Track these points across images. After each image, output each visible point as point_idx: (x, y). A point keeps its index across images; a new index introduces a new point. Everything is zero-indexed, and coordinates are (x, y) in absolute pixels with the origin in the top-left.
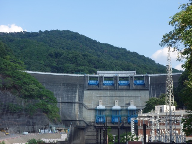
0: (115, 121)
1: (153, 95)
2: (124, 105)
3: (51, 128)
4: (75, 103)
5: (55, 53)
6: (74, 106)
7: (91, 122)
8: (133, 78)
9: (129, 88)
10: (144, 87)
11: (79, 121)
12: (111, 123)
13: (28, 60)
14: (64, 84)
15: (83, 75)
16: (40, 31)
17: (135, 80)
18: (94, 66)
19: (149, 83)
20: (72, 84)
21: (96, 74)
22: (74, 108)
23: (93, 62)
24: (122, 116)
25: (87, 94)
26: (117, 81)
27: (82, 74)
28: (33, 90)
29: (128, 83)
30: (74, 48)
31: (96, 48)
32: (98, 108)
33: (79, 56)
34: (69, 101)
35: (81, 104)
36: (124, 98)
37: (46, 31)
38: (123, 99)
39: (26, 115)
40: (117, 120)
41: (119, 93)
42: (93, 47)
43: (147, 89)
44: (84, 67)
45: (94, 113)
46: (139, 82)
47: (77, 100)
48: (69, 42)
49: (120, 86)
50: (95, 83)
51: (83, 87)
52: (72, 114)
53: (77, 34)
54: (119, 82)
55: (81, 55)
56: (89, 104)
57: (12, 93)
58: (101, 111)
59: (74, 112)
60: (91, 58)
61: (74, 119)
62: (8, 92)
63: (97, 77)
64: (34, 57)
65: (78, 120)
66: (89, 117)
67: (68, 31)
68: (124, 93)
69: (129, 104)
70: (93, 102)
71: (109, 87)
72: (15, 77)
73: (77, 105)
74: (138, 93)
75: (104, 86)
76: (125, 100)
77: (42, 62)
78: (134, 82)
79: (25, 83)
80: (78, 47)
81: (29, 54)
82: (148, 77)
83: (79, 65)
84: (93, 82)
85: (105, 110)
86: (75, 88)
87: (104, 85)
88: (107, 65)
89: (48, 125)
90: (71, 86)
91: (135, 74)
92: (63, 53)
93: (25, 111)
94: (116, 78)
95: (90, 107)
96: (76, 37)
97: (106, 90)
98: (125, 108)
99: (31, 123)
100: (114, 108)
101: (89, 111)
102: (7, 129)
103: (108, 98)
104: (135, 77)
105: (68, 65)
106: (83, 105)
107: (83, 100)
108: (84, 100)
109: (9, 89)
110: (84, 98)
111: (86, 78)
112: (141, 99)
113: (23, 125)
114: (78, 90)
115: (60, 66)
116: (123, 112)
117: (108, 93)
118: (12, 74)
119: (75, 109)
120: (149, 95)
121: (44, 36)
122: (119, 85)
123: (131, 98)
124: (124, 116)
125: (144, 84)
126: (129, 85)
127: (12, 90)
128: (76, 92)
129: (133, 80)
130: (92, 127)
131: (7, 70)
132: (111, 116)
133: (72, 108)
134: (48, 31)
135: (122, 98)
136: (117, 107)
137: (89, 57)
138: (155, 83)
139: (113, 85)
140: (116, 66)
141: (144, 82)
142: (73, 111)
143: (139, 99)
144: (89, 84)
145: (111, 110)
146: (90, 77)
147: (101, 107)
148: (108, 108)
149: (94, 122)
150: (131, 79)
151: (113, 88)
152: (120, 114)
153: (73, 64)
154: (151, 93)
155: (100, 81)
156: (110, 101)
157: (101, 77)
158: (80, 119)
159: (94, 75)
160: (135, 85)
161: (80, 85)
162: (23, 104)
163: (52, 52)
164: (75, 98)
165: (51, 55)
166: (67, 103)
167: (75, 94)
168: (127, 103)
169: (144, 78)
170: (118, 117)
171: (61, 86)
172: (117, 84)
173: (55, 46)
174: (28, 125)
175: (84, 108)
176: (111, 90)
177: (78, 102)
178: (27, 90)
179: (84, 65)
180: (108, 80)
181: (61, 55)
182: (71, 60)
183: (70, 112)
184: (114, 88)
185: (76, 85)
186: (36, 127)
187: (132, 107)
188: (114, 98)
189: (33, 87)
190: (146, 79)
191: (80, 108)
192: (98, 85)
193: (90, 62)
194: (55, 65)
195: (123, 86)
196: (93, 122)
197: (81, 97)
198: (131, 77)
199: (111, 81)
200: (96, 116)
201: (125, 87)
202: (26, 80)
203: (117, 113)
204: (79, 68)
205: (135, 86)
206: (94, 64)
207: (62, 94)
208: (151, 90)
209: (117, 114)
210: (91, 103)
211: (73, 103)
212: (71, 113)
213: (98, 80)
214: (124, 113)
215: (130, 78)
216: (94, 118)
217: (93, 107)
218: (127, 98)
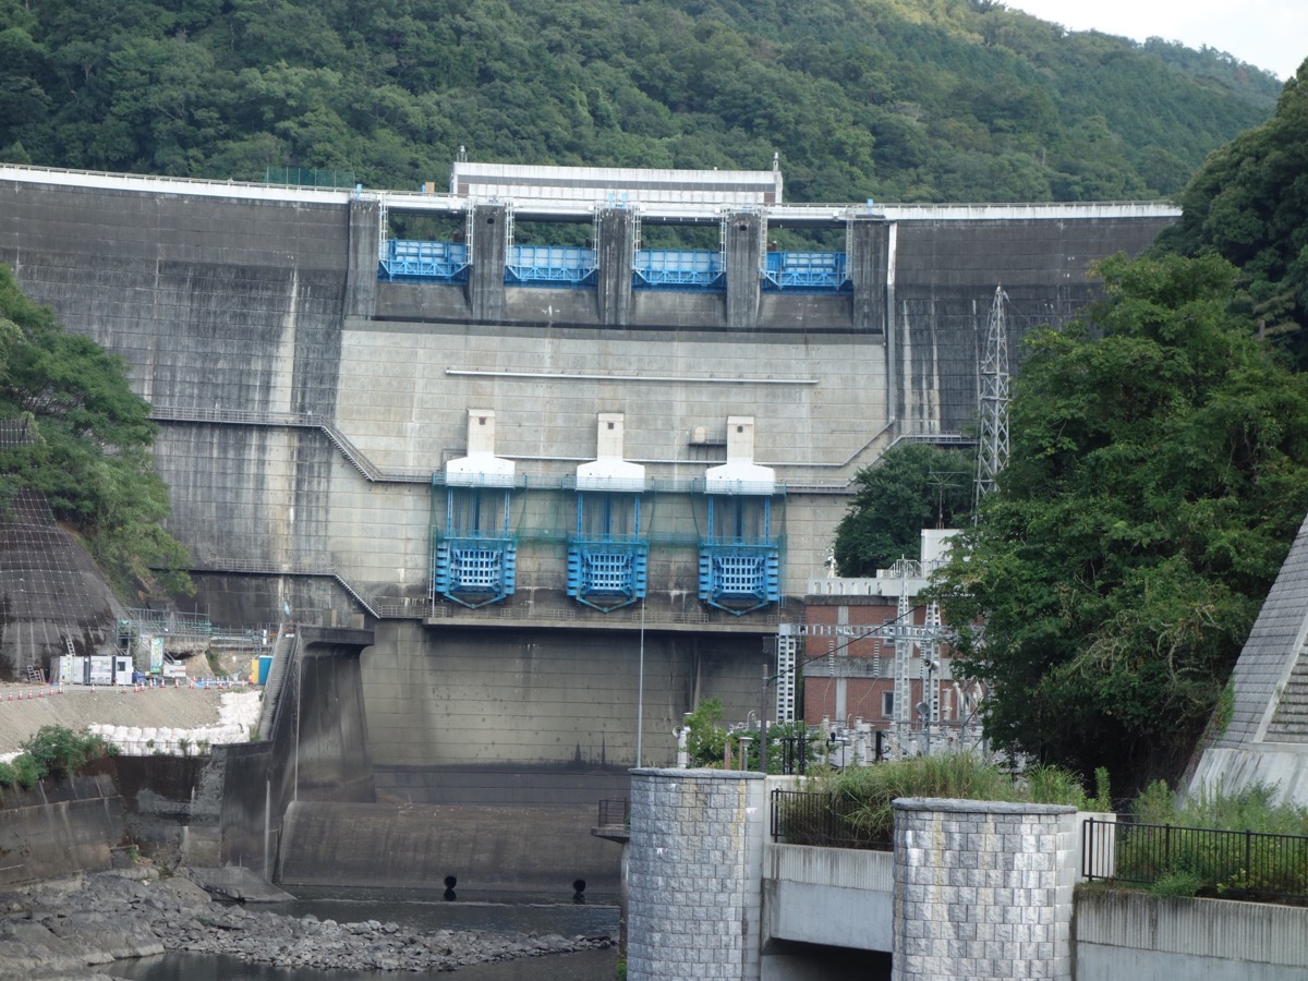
0: (598, 585)
1: (916, 381)
2: (674, 452)
3: (126, 642)
4: (264, 428)
6: (252, 454)
7: (392, 592)
8: (754, 232)
9: (718, 313)
10: (843, 312)
11: (298, 578)
12: (563, 597)
14: (173, 271)
15: (337, 197)
17: (771, 248)
18: (390, 59)
19: (890, 281)
20: (242, 271)
21: (443, 187)
22: (253, 469)
23: (381, 22)
24: (653, 546)
25: (365, 350)
26: (620, 255)
27: (328, 183)
29: (712, 272)
32: (459, 472)
34: (214, 412)
35: (313, 437)
36: (679, 395)
38: (669, 406)
40: (609, 580)
41: (632, 356)
43: (873, 332)
44: (299, 74)
45: (425, 517)
46: (804, 264)
47: (281, 405)
49: (643, 297)
50: (436, 268)
52: (241, 525)
54: (639, 262)
56: (382, 443)
58: (479, 497)
59: (257, 506)
61: (257, 565)
63: (460, 217)
65: (285, 568)
66: (382, 547)
68: (681, 357)
69: (715, 449)
70: (412, 426)
71: (550, 303)
73: (279, 450)
74: (793, 361)
75: (513, 295)
76: (680, 410)
78: (764, 268)
82: (882, 225)
83: (250, 51)
84: (420, 255)
85: (517, 492)
86: (271, 302)
87: (510, 280)
88: (505, 53)
89: (105, 617)
91: (770, 199)
95: (387, 467)
97: (532, 324)
98: (678, 479)
100: (590, 476)
101: (379, 495)
103: (541, 391)
104: (773, 224)
105: (151, 44)
106: (330, 445)
107: (331, 409)
108: (341, 403)
110: (341, 386)
111: (364, 224)
112: (814, 408)
114: (290, 322)
115: (73, 50)
116: (662, 509)
117: (546, 352)
119: (260, 480)
120: (881, 381)
122: (640, 284)
123: (736, 397)
124: (673, 545)
125: (848, 287)
126: (718, 287)
128: (271, 336)
129: (752, 246)
130: (405, 633)
132: (566, 545)
133: (239, 480)
135: (659, 395)
136: (612, 470)
138: (934, 281)
139: (591, 282)
140: (588, 56)
141: (849, 269)
142: (248, 496)
143: (799, 409)
144: (383, 275)
145: (568, 495)
146: (392, 211)
147: (483, 465)
148: (540, 477)
149: (423, 590)
150: (744, 238)
151: (584, 310)
152: (638, 525)
153: (193, 30)
154: (900, 361)
155: (483, 251)
156: (560, 422)
157: (490, 217)
158: (308, 564)
159: (427, 199)
160: (768, 287)
161: (308, 278)
164: (267, 388)
166: (201, 425)
167: (269, 358)
168: (700, 436)
169: (850, 234)
170: (623, 549)
171: (149, 281)
172: (619, 276)
175: (337, 469)
176: (567, 326)
177: (292, 420)
179: (295, 55)
180: (551, 243)
183: (222, 506)
184: (599, 311)
185: (279, 280)
186: (14, 631)
187: (742, 473)
188: (590, 393)
190: (861, 245)
191: (302, 467)
192: (462, 279)
194: (19, 34)
195: (669, 299)
196: (411, 591)
197: (318, 378)
198: (744, 226)
199: (573, 254)
200: (436, 542)
201: (685, 305)
203: (615, 519)
204: (257, 81)
205: (771, 299)
206: (394, 41)
207: (159, 349)
208: (899, 335)
209: (615, 530)
210: (400, 434)
211: (249, 427)
212: (227, 511)
213: (460, 240)
214: (670, 522)
215: (733, 232)
216: (421, 560)
217: (414, 463)
218: (704, 396)
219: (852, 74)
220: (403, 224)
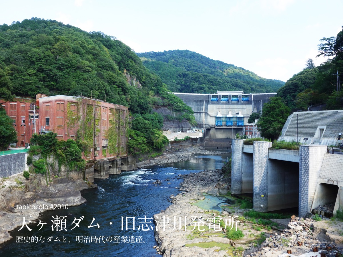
1: (255, 108)
2: (235, 114)
3: (192, 129)
4: (202, 113)
5: (183, 74)
6: (201, 115)
7: (212, 125)
8: (241, 96)
9: (238, 103)
10: (248, 102)
13: (165, 80)
14: (195, 101)
15: (208, 95)
16: (165, 51)
17: (242, 97)
18: (212, 84)
19: (252, 100)
20: (200, 101)
21: (216, 93)
22: (201, 116)
23: (211, 81)
24: (233, 121)
25: (210, 106)
26: (230, 98)
27: (207, 93)
28: (180, 107)
29: (238, 99)
30: (194, 66)
31: (209, 65)
32: (218, 116)
33: (201, 77)
34: (198, 112)
35: (206, 113)
36: (235, 109)
37: (170, 51)
38: (234, 110)
39: (177, 122)
40: (230, 124)
41: (231, 106)
42: (207, 63)
43: (251, 104)
45: (215, 119)
46: (245, 99)
47: (204, 111)
48: (189, 61)
49: (232, 102)
50: (216, 100)
51: (208, 102)
52: (201, 120)
53: (194, 53)
54: (232, 99)
55: (202, 76)
56: (212, 114)
57: (168, 108)
58: (219, 118)
59: (202, 119)
60: (210, 78)
61: (202, 123)
62: (166, 108)
63: (218, 96)
64: (168, 78)
65: (204, 123)
66: (212, 122)
67: (187, 51)
68: (235, 106)
70: (214, 112)
71: (225, 102)
72: (169, 98)
73: (204, 114)
74: (244, 106)
75: (222, 102)
76: (235, 110)
77: (174, 81)
78: (242, 99)
79: (175, 102)
80: (196, 65)
81: (164, 76)
82: (252, 95)
83: (201, 83)
84: (214, 99)
85: (222, 117)
86: (203, 103)
88: (221, 83)
89: (190, 127)
90: (200, 102)
91: (242, 93)
92: (189, 74)
93: (176, 120)
94: (230, 96)
96: (193, 56)
97: (223, 104)
98: (235, 116)
99: (181, 127)
100: (228, 116)
101: (211, 118)
102: (168, 130)
103: (224, 109)
104: (243, 95)
105: (193, 83)
106: (207, 114)
107: (207, 111)
108: (208, 111)
109: (166, 106)
110: (208, 109)
111: (210, 97)
112: (246, 110)
113: (176, 128)
114: (204, 104)
115: (187, 84)
116: (234, 118)
117: (224, 106)
118: (167, 96)
119: (202, 117)
120: (252, 108)
121: (168, 55)
122: (232, 101)
123: (240, 109)
124: (235, 121)
125: (249, 100)
126: (238, 101)
127: (168, 107)
129: (241, 97)
130: (214, 128)
131: (164, 94)
132: (226, 121)
133: (200, 116)
134: (172, 51)
135: (234, 109)
136: (230, 115)
137: (208, 77)
138: (256, 100)
139: (228, 101)
141: (249, 99)
142: (201, 118)
143: (245, 110)
144: (211, 100)
145: (226, 117)
146: (212, 96)
147: (220, 115)
148: (224, 116)
149: (215, 125)
150: (240, 97)
151: (227, 103)
152: (232, 120)
153: (196, 82)
154: (253, 106)
155: (219, 98)
156: (226, 112)
157: (220, 96)
158: (206, 123)
159: (215, 94)
160: (242, 100)
161: (206, 101)
162: (175, 115)
163: (181, 73)
164: (202, 110)
165: (180, 75)
167: (203, 107)
168: (237, 113)
169: (249, 96)
170: (231, 122)
171: (193, 102)
172: (230, 100)
173: (178, 65)
174: (179, 127)
175: (208, 116)
177: (205, 112)
178: (177, 107)
179: (204, 84)
180: (225, 98)
181: (187, 76)
182: (195, 80)
183: (199, 119)
184: (229, 103)
185: (203, 101)
186: (184, 129)
187: (240, 115)
188: (228, 109)
189: (180, 104)
190: (250, 97)
191: (205, 116)
192: (218, 101)
193: (209, 80)
194: (183, 83)
195: (234, 102)
196: (214, 125)
197: (206, 109)
199: (226, 98)
200: (216, 121)
201: (236, 102)
202: (176, 100)
203: (230, 119)
204: (201, 86)
205: (243, 101)
206: (212, 82)
207: (194, 107)
208: (253, 104)
209: (230, 120)
210: (213, 113)
211: (201, 113)
213: (217, 98)
214: (235, 119)
215: (239, 96)
216: (215, 123)
217: (214, 115)
218: (237, 109)
219: (249, 83)
220: (213, 97)
